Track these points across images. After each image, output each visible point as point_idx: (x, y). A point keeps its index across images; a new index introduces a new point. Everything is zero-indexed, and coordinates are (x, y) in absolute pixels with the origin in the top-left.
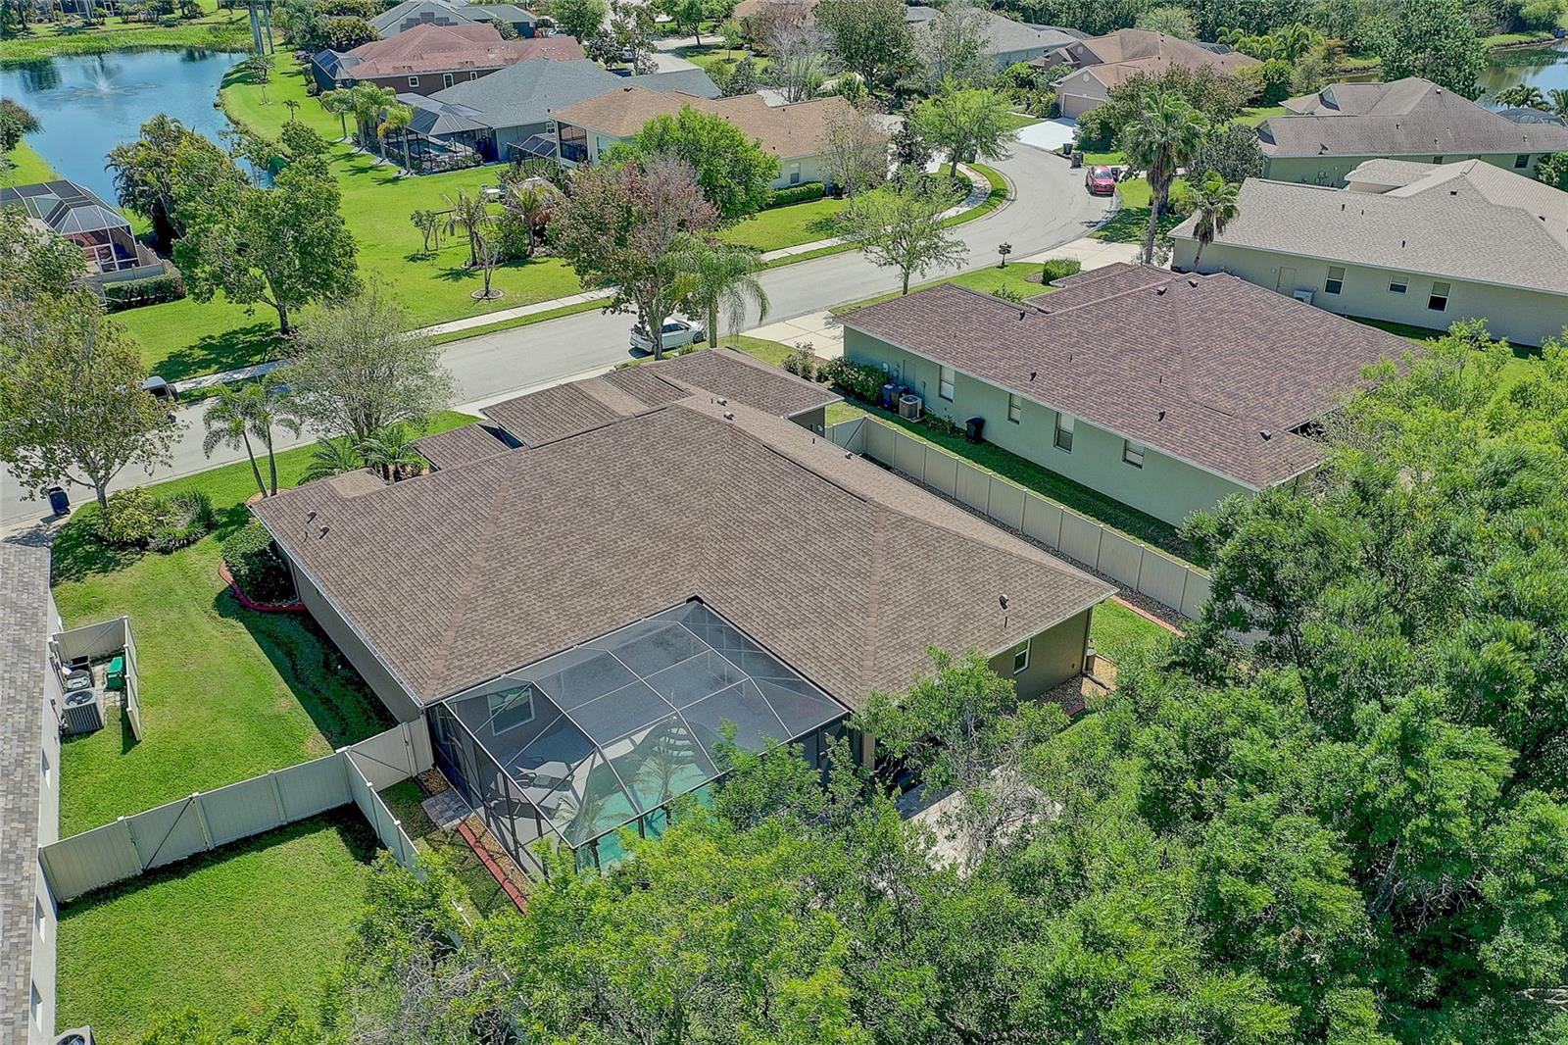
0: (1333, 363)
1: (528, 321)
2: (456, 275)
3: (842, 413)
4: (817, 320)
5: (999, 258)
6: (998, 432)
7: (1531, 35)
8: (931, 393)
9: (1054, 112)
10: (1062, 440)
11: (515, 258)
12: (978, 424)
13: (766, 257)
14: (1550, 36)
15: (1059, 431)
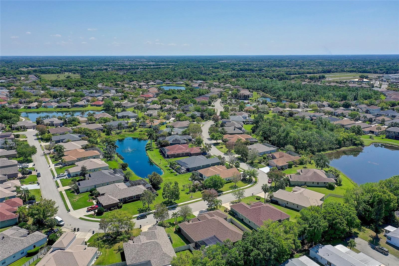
0: (276, 216)
1: (197, 201)
2: (187, 193)
3: (230, 217)
4: (228, 203)
5: (252, 195)
6: (244, 220)
7: (357, 146)
8: (239, 215)
9: (268, 165)
10: (249, 222)
11: (194, 191)
12: (243, 219)
13: (224, 193)
14: (361, 146)
15: (249, 221)
